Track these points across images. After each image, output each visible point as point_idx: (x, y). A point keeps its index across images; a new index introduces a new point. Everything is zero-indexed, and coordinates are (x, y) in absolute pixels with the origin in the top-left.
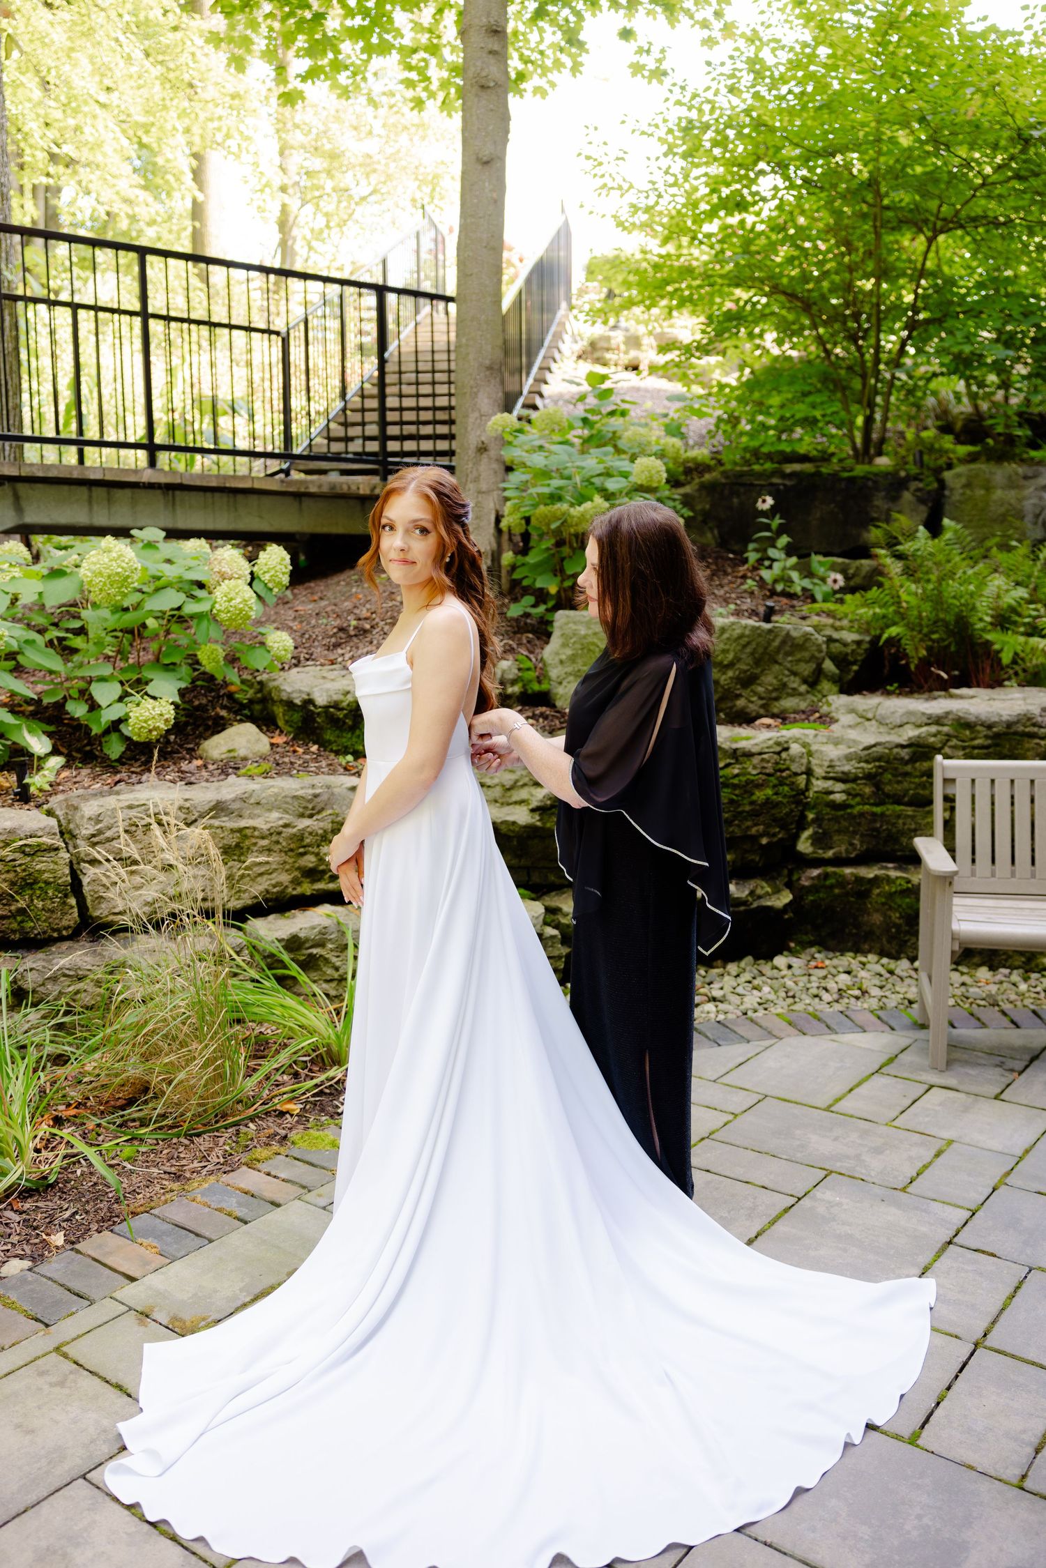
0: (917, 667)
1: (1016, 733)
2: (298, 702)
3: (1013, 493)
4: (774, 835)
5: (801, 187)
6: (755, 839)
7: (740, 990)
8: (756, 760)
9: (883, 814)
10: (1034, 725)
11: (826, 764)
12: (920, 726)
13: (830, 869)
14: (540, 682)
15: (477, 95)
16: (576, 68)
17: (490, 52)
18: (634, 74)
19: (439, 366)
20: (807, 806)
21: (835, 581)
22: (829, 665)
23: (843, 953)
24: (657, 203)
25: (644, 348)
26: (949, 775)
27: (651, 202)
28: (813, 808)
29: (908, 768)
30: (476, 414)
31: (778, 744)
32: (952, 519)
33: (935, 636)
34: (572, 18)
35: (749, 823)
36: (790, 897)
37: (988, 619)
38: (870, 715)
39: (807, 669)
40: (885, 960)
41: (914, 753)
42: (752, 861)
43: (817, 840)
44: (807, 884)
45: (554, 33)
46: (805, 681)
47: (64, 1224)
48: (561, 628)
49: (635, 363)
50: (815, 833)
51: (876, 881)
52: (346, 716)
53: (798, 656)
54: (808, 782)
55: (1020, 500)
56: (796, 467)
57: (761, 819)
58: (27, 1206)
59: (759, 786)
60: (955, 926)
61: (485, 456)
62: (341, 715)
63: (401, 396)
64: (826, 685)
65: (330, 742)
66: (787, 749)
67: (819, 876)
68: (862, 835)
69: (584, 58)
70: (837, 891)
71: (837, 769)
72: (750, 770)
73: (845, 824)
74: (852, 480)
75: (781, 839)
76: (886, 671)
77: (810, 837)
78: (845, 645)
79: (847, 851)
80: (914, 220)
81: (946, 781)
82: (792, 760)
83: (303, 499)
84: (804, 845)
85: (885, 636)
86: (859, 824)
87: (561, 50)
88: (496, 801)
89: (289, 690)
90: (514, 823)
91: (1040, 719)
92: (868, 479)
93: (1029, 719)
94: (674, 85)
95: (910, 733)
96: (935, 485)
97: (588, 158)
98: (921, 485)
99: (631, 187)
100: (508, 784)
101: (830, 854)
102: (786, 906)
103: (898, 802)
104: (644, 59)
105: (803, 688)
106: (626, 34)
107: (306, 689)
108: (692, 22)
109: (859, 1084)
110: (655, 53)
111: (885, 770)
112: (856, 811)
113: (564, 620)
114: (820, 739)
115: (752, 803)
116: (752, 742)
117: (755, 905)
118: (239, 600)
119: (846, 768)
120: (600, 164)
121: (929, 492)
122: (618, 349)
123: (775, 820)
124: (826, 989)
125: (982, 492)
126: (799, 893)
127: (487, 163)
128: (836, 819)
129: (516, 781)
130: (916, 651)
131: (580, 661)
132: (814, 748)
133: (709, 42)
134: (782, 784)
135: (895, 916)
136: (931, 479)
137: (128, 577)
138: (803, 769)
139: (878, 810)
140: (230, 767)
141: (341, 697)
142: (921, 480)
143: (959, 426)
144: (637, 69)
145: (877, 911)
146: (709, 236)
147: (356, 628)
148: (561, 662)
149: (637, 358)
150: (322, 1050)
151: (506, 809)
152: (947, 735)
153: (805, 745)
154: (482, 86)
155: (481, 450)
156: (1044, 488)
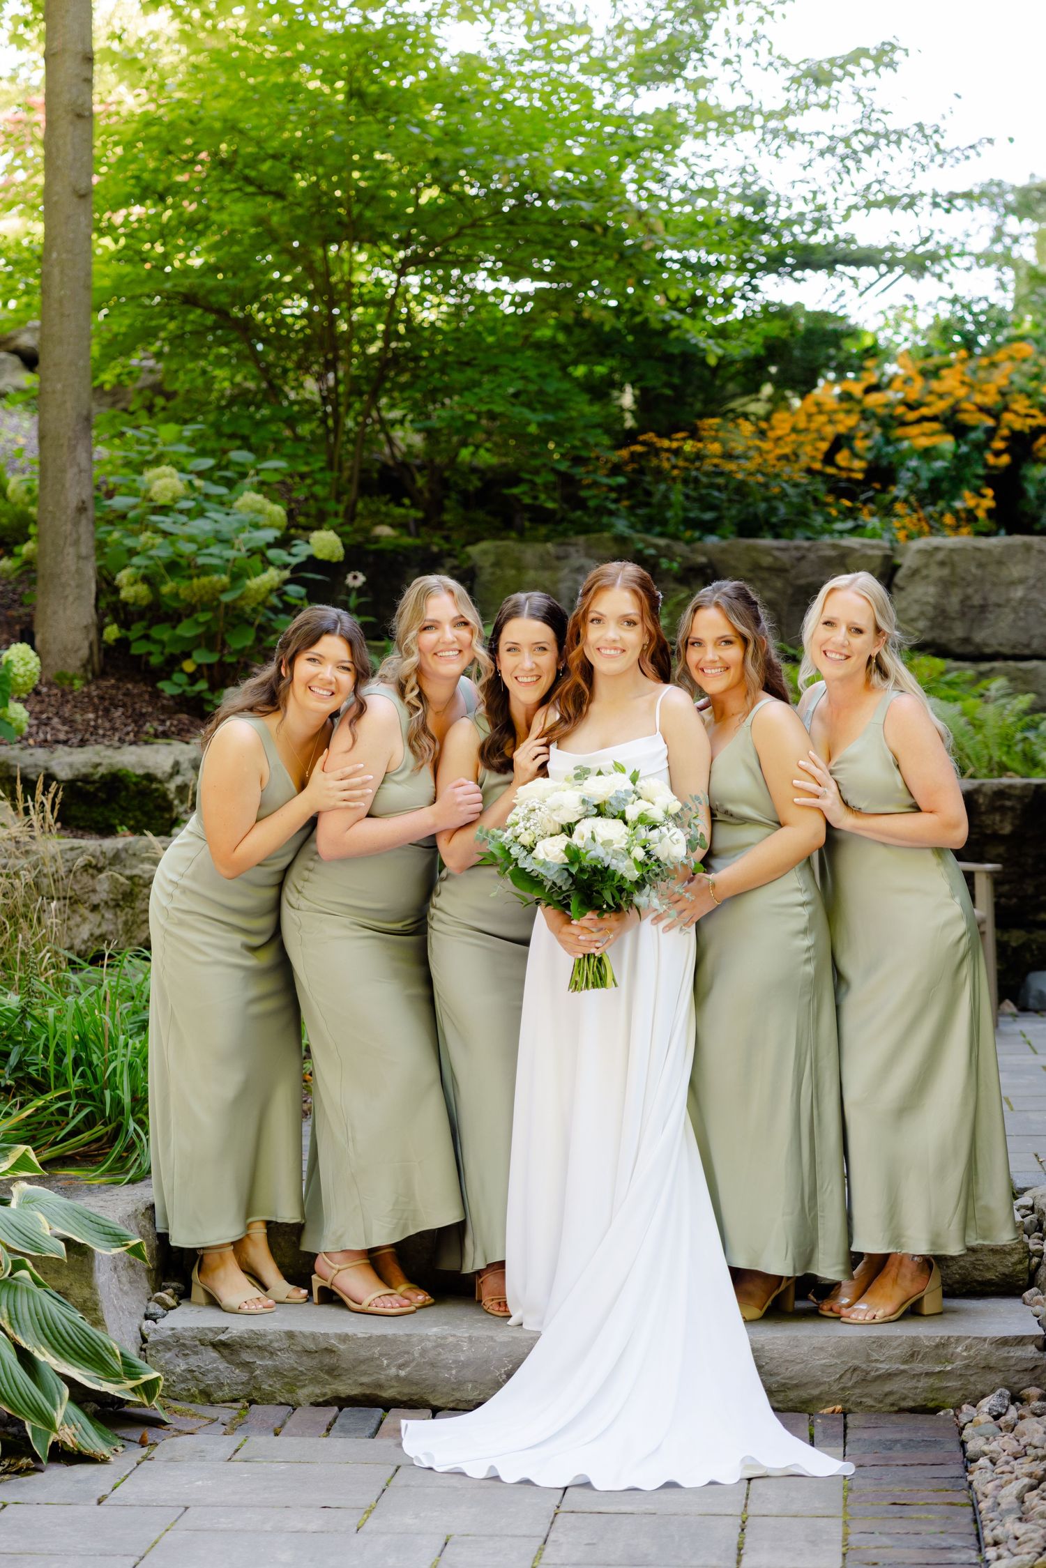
2: (33, 777)
15: (72, 123)
17: (76, 78)
30: (75, 470)
52: (98, 789)
55: (554, 583)
61: (84, 516)
74: (380, 554)
92: (399, 553)
107: (44, 765)
127: (83, 196)
141: (91, 770)
154: (79, 116)
155: (82, 509)
156: (579, 570)
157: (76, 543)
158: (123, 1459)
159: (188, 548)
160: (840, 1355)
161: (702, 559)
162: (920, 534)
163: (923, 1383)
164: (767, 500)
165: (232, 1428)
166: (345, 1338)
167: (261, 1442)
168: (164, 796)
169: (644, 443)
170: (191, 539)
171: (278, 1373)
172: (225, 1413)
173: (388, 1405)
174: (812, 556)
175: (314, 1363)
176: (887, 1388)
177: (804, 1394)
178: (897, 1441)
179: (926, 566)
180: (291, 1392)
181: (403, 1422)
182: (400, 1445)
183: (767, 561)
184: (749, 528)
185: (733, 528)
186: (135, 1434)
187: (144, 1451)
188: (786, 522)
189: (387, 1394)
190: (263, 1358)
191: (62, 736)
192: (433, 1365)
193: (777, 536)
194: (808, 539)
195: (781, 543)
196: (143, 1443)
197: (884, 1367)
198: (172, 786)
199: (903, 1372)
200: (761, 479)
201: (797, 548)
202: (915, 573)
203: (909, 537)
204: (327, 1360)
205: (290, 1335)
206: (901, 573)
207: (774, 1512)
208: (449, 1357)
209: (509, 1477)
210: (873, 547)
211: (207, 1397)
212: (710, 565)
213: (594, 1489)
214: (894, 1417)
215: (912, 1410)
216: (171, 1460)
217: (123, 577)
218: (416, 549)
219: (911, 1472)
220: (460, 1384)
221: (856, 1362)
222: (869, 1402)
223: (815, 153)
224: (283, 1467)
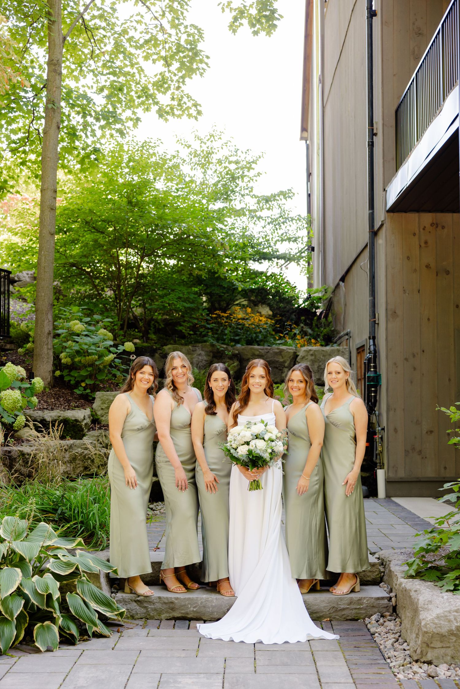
17: (54, 198)
30: (48, 321)
48: (100, 398)
61: (50, 335)
98: (161, 352)
113: (101, 395)
148: (102, 409)
154: (52, 209)
155: (49, 333)
156: (200, 355)
157: (47, 344)
158: (114, 637)
159: (85, 347)
160: (329, 603)
161: (237, 352)
162: (304, 346)
163: (354, 611)
164: (255, 333)
165: (144, 627)
166: (177, 599)
167: (154, 631)
168: (81, 426)
169: (216, 314)
170: (86, 344)
171: (155, 610)
172: (141, 622)
173: (190, 620)
174: (271, 352)
175: (167, 606)
176: (343, 613)
177: (318, 615)
178: (348, 629)
179: (307, 355)
180: (159, 616)
181: (198, 625)
182: (198, 631)
183: (257, 353)
184: (250, 342)
185: (245, 342)
186: (116, 629)
187: (119, 634)
188: (261, 341)
189: (189, 616)
190: (151, 605)
191: (45, 407)
192: (204, 607)
193: (259, 345)
194: (269, 346)
195: (259, 347)
196: (118, 632)
197: (342, 607)
198: (83, 423)
199: (348, 608)
200: (254, 326)
201: (266, 349)
202: (303, 357)
203: (301, 346)
204: (171, 605)
205: (160, 598)
206: (299, 357)
207: (320, 650)
208: (209, 604)
209: (237, 640)
210: (290, 349)
211: (133, 617)
212: (239, 354)
213: (263, 644)
214: (346, 622)
215: (350, 620)
216: (129, 636)
217: (62, 355)
218: (149, 347)
219: (356, 638)
220: (212, 613)
221: (334, 605)
222: (337, 617)
223: (267, 223)
224: (165, 638)
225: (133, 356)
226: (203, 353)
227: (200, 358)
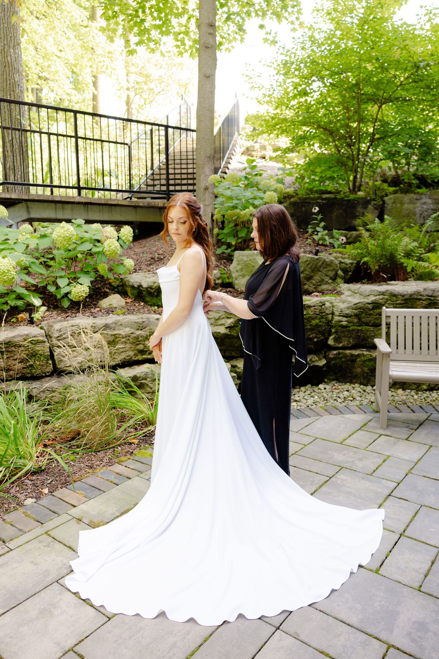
0: (374, 273)
1: (413, 299)
2: (136, 286)
3: (412, 205)
4: (319, 338)
5: (329, 86)
6: (312, 339)
7: (306, 397)
8: (312, 309)
9: (361, 330)
10: (421, 295)
11: (340, 310)
12: (376, 296)
13: (341, 351)
14: (229, 279)
15: (204, 50)
16: (242, 40)
17: (209, 34)
18: (265, 43)
19: (189, 157)
20: (332, 327)
21: (342, 240)
22: (340, 272)
23: (345, 383)
24: (273, 93)
25: (267, 150)
26: (388, 315)
27: (271, 93)
28: (335, 327)
29: (371, 312)
30: (204, 175)
31: (321, 302)
32: (388, 216)
33: (382, 261)
34: (241, 21)
35: (310, 333)
36: (326, 362)
37: (402, 254)
38: (356, 292)
39: (332, 274)
40: (362, 386)
41: (374, 306)
42: (311, 348)
43: (336, 340)
44: (332, 356)
45: (234, 26)
46: (331, 279)
47: (48, 485)
48: (237, 258)
49: (264, 156)
50: (335, 337)
51: (358, 356)
53: (329, 269)
54: (332, 317)
55: (414, 208)
56: (327, 196)
57: (314, 331)
58: (34, 478)
59: (314, 319)
60: (391, 373)
61: (207, 191)
62: (152, 291)
63: (175, 169)
64: (339, 280)
65: (148, 302)
66: (324, 305)
67: (337, 353)
68: (353, 338)
69: (245, 36)
70: (343, 359)
71: (344, 312)
72: (310, 312)
73: (347, 333)
74: (349, 201)
75: (322, 339)
76: (362, 275)
77: (333, 338)
78: (347, 264)
79: (347, 344)
80: (373, 99)
81: (387, 317)
82: (326, 309)
83: (137, 208)
84: (331, 342)
85: (362, 261)
86: (352, 334)
87: (236, 33)
88: (212, 324)
89: (132, 281)
90: (219, 333)
91: (423, 293)
92: (355, 200)
93: (419, 293)
94: (280, 47)
95: (372, 298)
96: (381, 203)
97: (246, 76)
98: (376, 203)
99: (263, 87)
100: (217, 318)
101: (341, 345)
102: (324, 365)
103: (368, 325)
104: (268, 37)
105: (330, 281)
106: (262, 27)
107: (139, 281)
108: (287, 22)
109: (353, 434)
110: (273, 34)
111: (362, 313)
112: (351, 328)
113: (238, 255)
114: (337, 301)
115: (311, 325)
116: (311, 302)
117: (312, 365)
118: (113, 247)
119: (347, 312)
120: (251, 78)
121: (379, 205)
122: (257, 150)
123: (320, 332)
124: (339, 397)
125: (400, 205)
126: (329, 360)
127: (208, 77)
128: (343, 332)
129: (220, 317)
130: (374, 267)
131: (244, 270)
132: (335, 304)
133: (294, 30)
134: (322, 318)
135: (366, 369)
136: (380, 200)
137: (71, 238)
138: (331, 312)
139: (359, 328)
140: (110, 311)
141: (153, 284)
142: (376, 201)
143: (389, 180)
144: (266, 40)
145: (359, 367)
146: (293, 106)
147: (158, 258)
148: (237, 271)
149: (264, 154)
150: (146, 419)
151: (216, 327)
152: (387, 299)
153: (331, 303)
154: (206, 47)
155: (206, 189)
156: (424, 203)
157: (204, 201)
225: (315, 209)
226: (429, 201)
227: (425, 207)
